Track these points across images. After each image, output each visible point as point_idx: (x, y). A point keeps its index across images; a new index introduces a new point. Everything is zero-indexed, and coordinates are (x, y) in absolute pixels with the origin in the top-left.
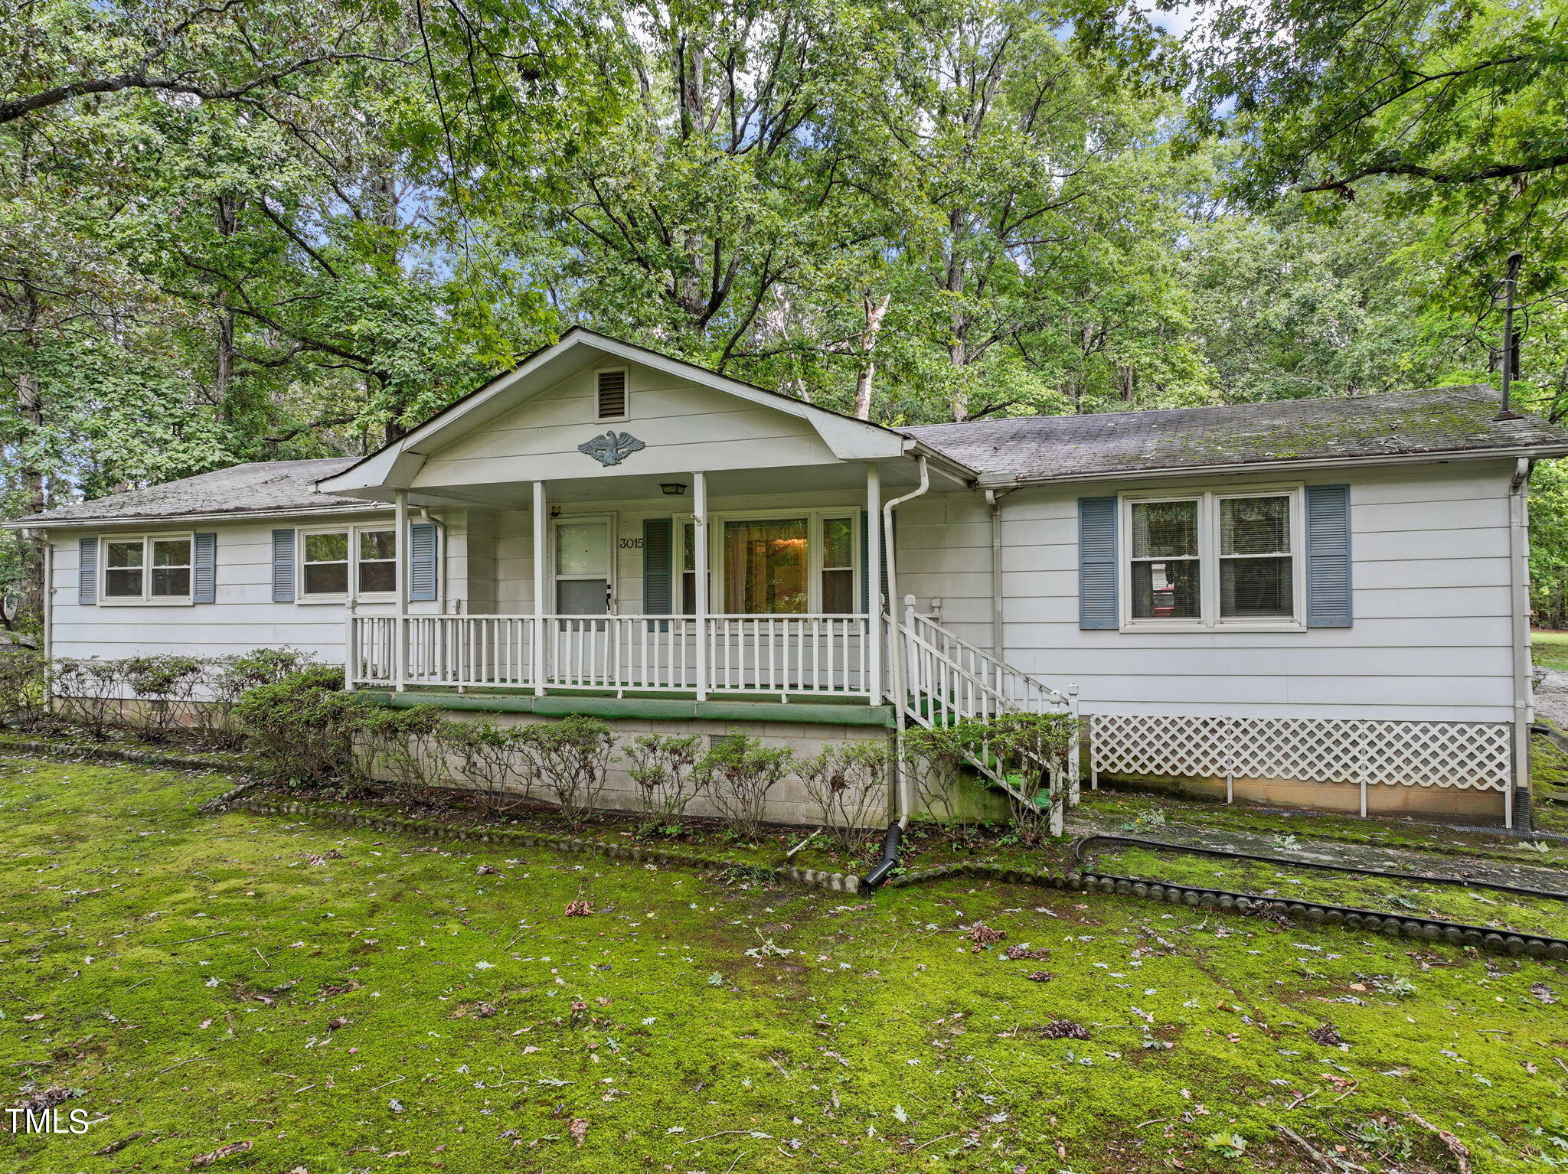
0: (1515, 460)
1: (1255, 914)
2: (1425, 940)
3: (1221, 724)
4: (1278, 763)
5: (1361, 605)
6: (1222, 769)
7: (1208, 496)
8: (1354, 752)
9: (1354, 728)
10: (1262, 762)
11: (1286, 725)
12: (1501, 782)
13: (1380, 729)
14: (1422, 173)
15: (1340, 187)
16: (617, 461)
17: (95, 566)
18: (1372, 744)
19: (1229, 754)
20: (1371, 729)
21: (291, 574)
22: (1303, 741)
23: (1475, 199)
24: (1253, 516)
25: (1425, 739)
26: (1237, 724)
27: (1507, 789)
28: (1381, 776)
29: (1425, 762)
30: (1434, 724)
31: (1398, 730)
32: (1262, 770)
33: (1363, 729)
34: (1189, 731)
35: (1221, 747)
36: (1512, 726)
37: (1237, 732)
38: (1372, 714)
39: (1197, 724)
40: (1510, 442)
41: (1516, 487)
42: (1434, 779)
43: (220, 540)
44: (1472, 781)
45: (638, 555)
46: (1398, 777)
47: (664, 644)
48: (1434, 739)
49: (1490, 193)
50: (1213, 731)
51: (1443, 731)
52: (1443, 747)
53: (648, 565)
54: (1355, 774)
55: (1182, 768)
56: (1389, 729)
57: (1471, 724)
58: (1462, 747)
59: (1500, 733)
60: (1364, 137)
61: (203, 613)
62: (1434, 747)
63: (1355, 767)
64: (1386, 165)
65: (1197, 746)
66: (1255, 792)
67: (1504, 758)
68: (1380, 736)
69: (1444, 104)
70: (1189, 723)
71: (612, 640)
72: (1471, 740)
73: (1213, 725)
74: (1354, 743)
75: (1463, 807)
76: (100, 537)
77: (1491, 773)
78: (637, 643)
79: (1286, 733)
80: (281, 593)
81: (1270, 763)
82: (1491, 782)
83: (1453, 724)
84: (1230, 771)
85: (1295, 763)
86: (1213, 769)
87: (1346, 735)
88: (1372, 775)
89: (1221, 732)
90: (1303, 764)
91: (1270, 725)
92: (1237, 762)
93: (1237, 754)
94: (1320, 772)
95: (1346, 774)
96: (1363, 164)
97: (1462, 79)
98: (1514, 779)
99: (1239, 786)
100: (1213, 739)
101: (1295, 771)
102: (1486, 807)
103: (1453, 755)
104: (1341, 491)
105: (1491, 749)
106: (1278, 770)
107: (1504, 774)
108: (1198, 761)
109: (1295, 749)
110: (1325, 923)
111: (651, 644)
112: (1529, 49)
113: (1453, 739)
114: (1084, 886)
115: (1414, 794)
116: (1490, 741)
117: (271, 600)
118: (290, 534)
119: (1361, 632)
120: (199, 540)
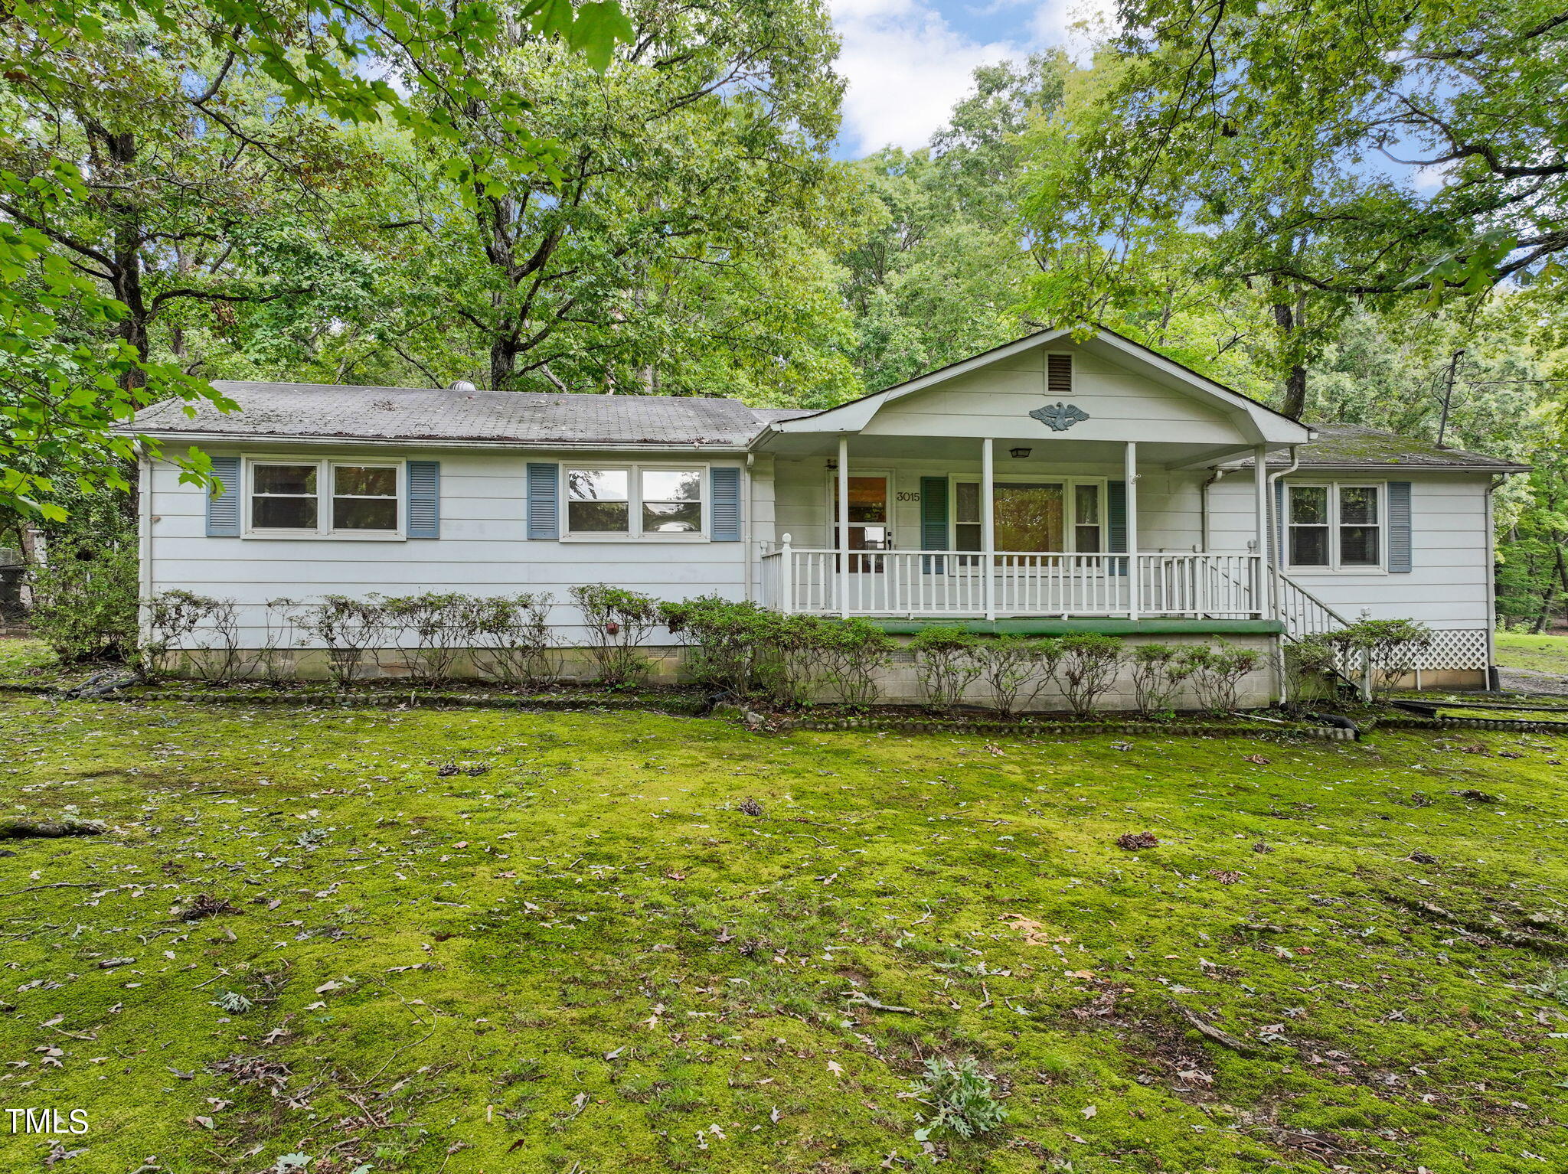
5: (1416, 558)
8: (1413, 650)
12: (1483, 664)
16: (1065, 427)
17: (237, 490)
25: (1447, 640)
27: (1486, 668)
28: (1427, 665)
29: (1447, 654)
30: (1450, 631)
36: (1487, 630)
41: (1491, 490)
42: (1452, 664)
43: (444, 471)
44: (1469, 664)
45: (916, 507)
46: (1435, 664)
47: (940, 584)
48: (1450, 640)
51: (1455, 635)
52: (1455, 645)
53: (926, 516)
54: (1414, 664)
57: (1468, 631)
58: (1464, 645)
59: (1482, 635)
61: (418, 549)
62: (1452, 645)
63: (1414, 659)
67: (1484, 650)
71: (892, 582)
72: (1468, 640)
75: (1466, 681)
76: (244, 458)
77: (1478, 659)
78: (915, 584)
82: (1479, 664)
83: (1459, 631)
94: (1395, 664)
95: (1410, 665)
98: (1489, 661)
102: (1476, 680)
103: (1460, 649)
105: (1478, 645)
107: (1484, 659)
111: (927, 584)
113: (1459, 640)
115: (1441, 674)
116: (1477, 640)
117: (524, 536)
118: (553, 469)
119: (1415, 575)
120: (412, 466)
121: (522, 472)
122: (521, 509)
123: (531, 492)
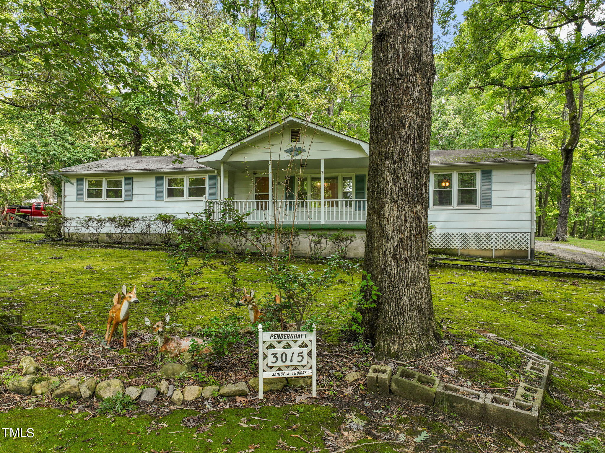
0: (534, 164)
1: (479, 270)
2: (519, 274)
3: (457, 234)
4: (472, 244)
5: (494, 202)
6: (457, 246)
7: (455, 172)
8: (492, 241)
9: (492, 234)
10: (468, 244)
11: (474, 234)
12: (528, 248)
13: (498, 235)
14: (504, 86)
15: (480, 88)
16: (297, 155)
17: (83, 188)
18: (496, 239)
19: (459, 242)
20: (496, 235)
21: (163, 192)
22: (479, 238)
23: (517, 95)
24: (465, 178)
25: (509, 237)
26: (461, 234)
27: (529, 249)
28: (498, 247)
29: (509, 243)
30: (512, 233)
31: (503, 235)
32: (468, 246)
33: (494, 235)
34: (449, 236)
35: (457, 240)
36: (531, 233)
37: (461, 236)
38: (496, 231)
39: (451, 234)
40: (532, 160)
41: (533, 171)
42: (511, 247)
43: (134, 180)
44: (521, 247)
45: (283, 187)
46: (503, 247)
48: (512, 237)
49: (521, 93)
50: (455, 236)
51: (514, 235)
52: (514, 239)
53: (286, 190)
54: (492, 247)
55: (446, 246)
56: (501, 235)
57: (521, 233)
58: (518, 239)
59: (528, 235)
60: (488, 75)
61: (127, 204)
62: (512, 239)
63: (492, 245)
64: (494, 83)
65: (451, 240)
66: (465, 252)
67: (528, 241)
68: (498, 237)
69: (509, 67)
70: (449, 234)
72: (521, 237)
73: (455, 234)
74: (492, 239)
75: (518, 254)
76: (85, 178)
77: (525, 245)
79: (474, 236)
80: (159, 197)
81: (470, 245)
82: (525, 248)
83: (516, 233)
84: (459, 247)
85: (476, 244)
86: (455, 246)
87: (490, 237)
88: (496, 247)
89: (457, 236)
90: (478, 245)
91: (470, 234)
92: (461, 244)
93: (461, 242)
94: (483, 247)
95: (489, 247)
96: (488, 82)
97: (514, 60)
98: (531, 247)
99: (462, 251)
100: (455, 238)
101: (476, 247)
102: (523, 254)
103: (516, 241)
104: (490, 172)
105: (525, 239)
106: (472, 246)
107: (529, 245)
108: (451, 244)
109: (476, 240)
110: (496, 271)
112: (532, 54)
113: (516, 237)
114: (436, 266)
115: (506, 251)
116: (525, 237)
117: (155, 199)
118: (162, 178)
119: (494, 209)
120: (126, 179)
121: (154, 179)
122: (154, 191)
123: (157, 186)
